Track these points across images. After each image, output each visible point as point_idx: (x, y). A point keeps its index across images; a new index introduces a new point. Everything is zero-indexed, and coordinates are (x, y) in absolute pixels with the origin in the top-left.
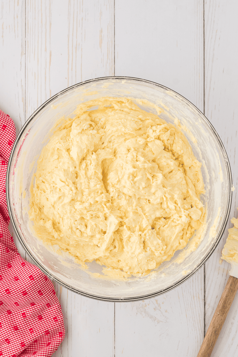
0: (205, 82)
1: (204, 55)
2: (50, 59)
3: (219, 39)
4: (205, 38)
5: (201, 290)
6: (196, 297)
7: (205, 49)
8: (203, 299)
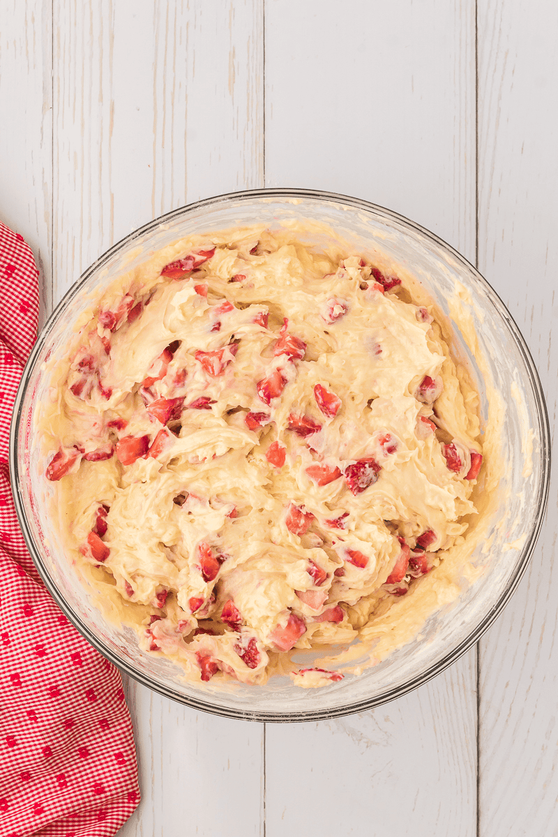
0: (479, 174)
1: (477, 111)
2: (112, 120)
3: (513, 72)
4: (478, 70)
5: (470, 668)
6: (458, 684)
7: (479, 96)
8: (475, 689)
